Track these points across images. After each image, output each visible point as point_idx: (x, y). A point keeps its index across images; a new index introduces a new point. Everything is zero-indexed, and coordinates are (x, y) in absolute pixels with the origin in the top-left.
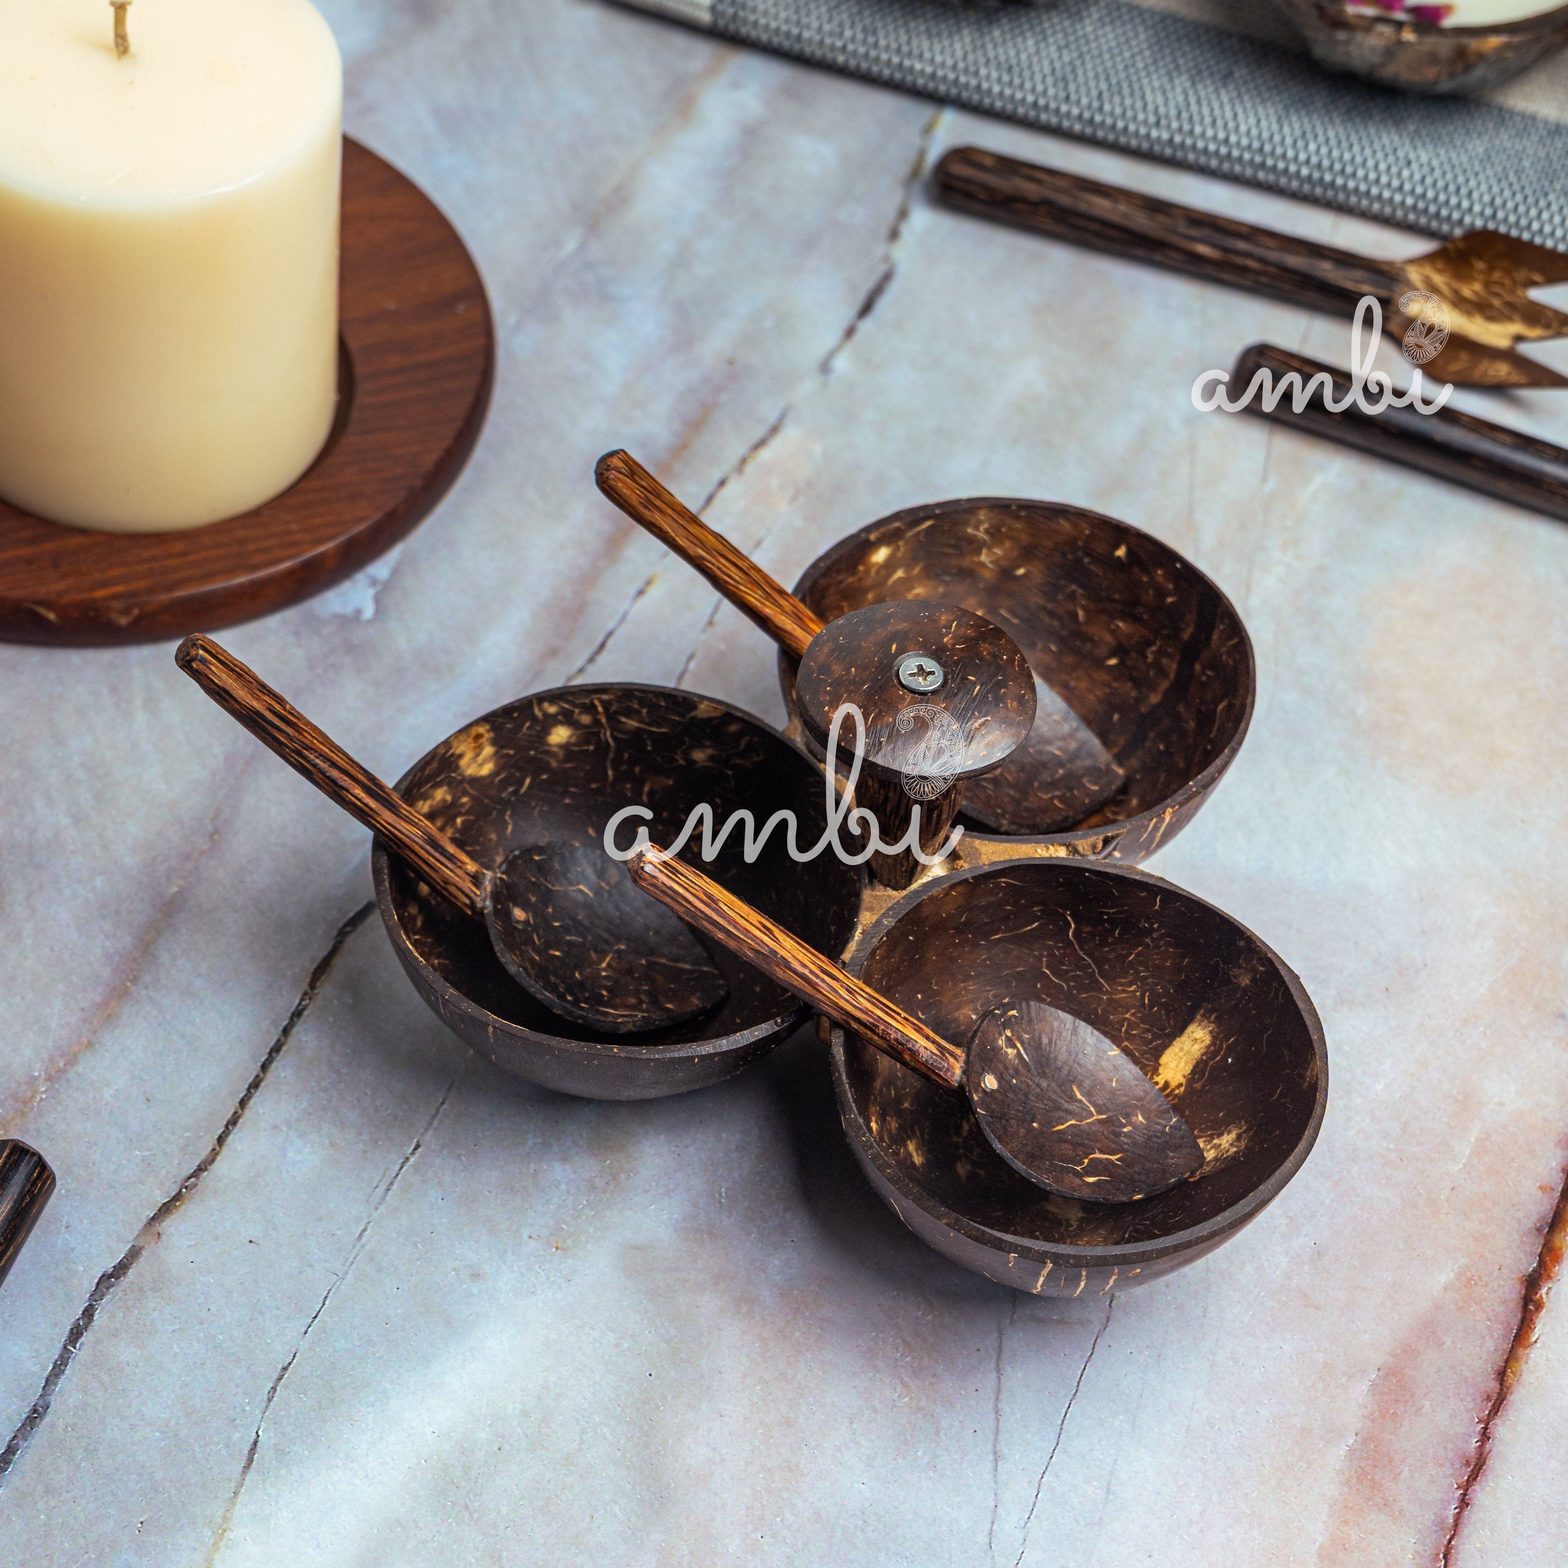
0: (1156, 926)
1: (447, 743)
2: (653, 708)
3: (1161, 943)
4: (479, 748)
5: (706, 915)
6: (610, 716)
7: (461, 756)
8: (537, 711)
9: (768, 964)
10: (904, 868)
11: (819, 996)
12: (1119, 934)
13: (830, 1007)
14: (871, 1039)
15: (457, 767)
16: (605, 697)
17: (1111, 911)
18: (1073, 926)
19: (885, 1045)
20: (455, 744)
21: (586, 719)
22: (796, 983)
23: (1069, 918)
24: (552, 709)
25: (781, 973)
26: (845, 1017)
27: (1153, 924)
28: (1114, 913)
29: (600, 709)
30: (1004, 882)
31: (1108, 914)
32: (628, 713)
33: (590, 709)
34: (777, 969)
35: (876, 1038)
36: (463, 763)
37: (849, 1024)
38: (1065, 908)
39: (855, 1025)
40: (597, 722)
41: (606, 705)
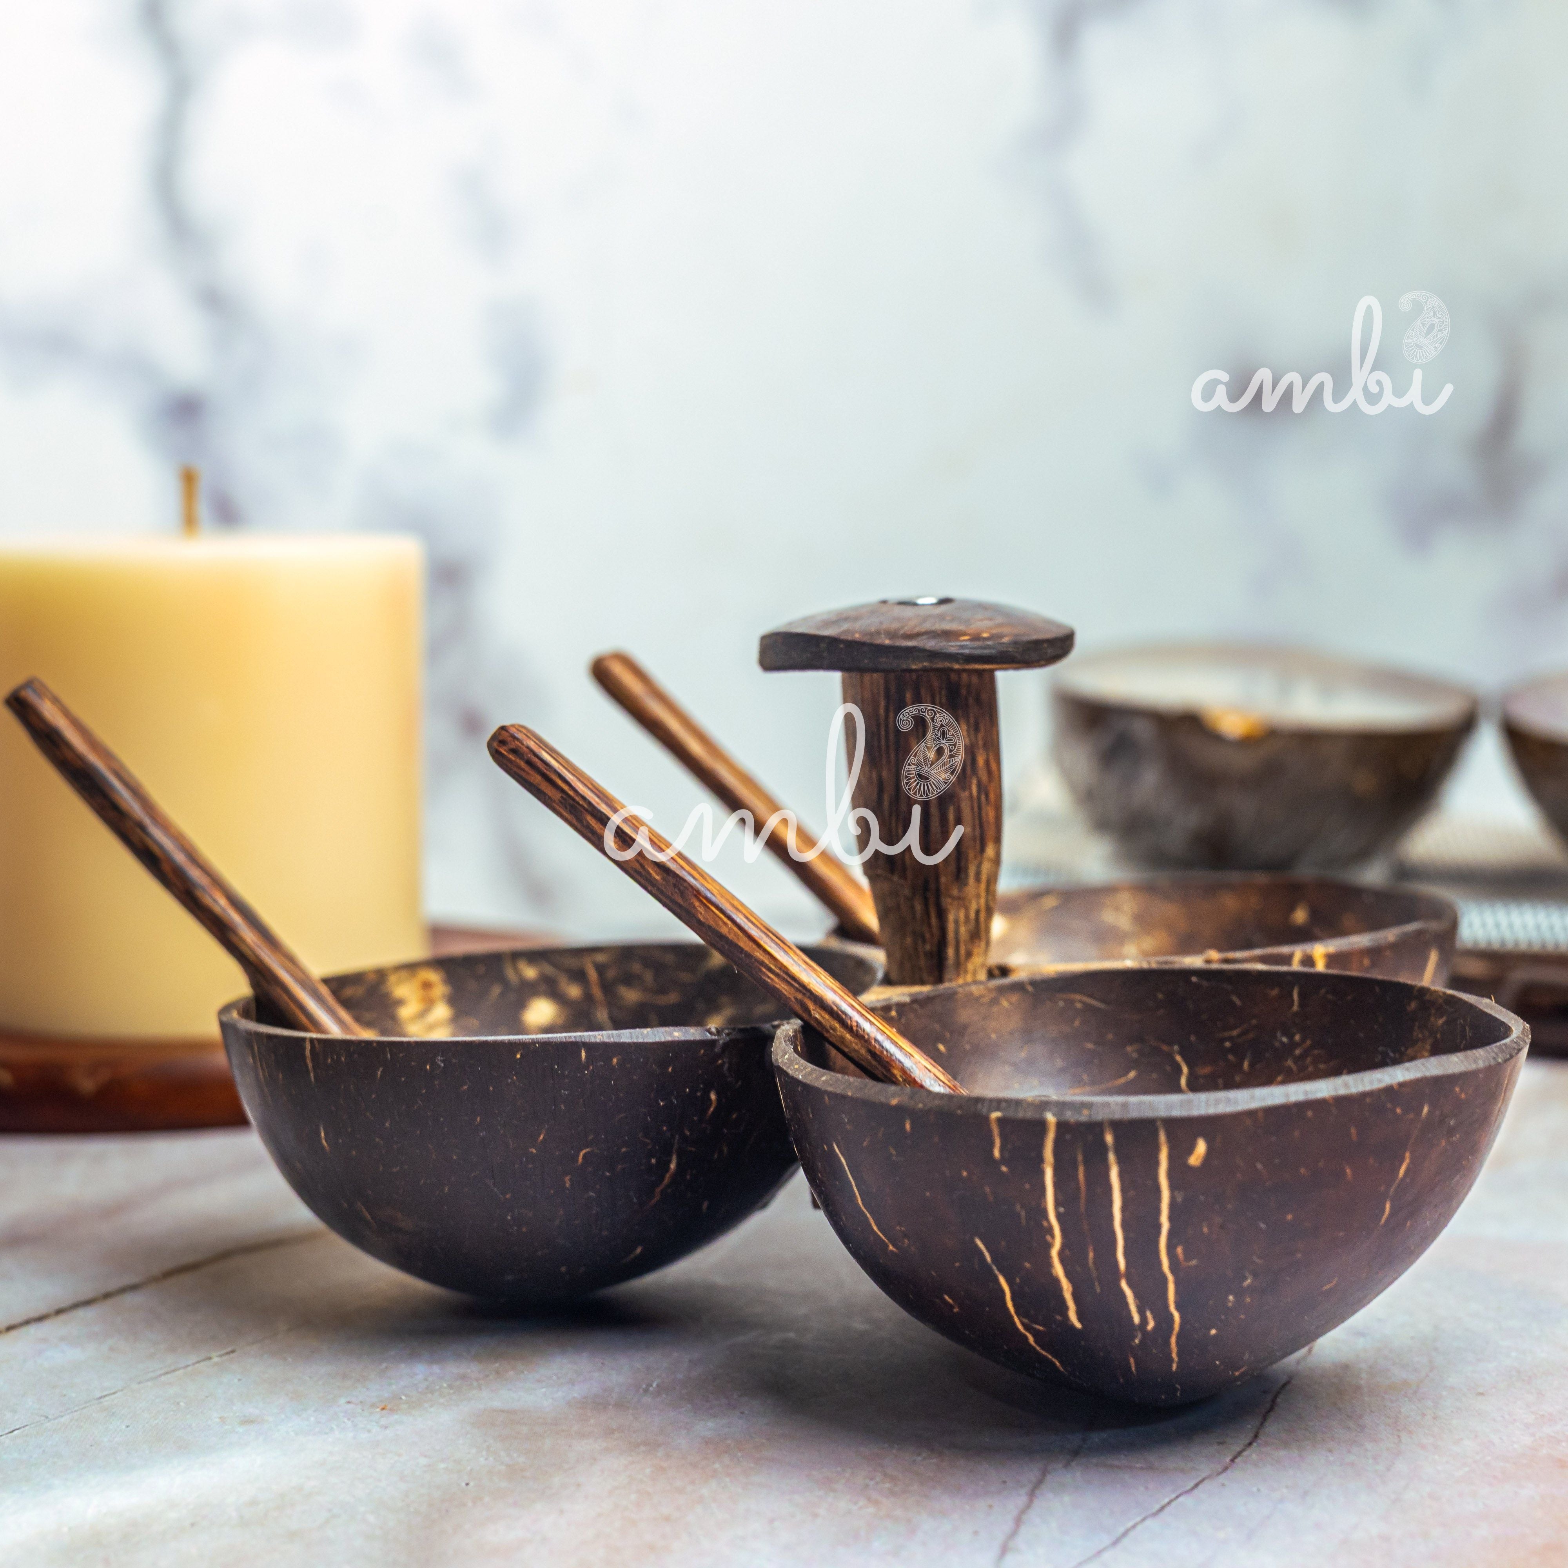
0: (1297, 1038)
1: (381, 975)
2: (658, 968)
3: (1309, 1060)
4: (428, 1004)
5: (590, 803)
6: (608, 988)
7: (400, 1002)
8: (510, 974)
9: (682, 894)
10: (928, 947)
11: (759, 954)
12: (1251, 1065)
13: (777, 975)
14: (842, 1039)
15: (394, 1018)
16: (601, 958)
17: (1235, 1033)
18: (1185, 1069)
19: (863, 1051)
20: (393, 979)
21: (574, 991)
22: (724, 930)
23: (1178, 1058)
24: (530, 973)
25: (701, 910)
26: (799, 996)
27: (1294, 1035)
28: (1239, 1036)
29: (592, 974)
30: (1081, 1002)
31: (1230, 1039)
32: (629, 980)
33: (579, 976)
34: (697, 904)
35: (848, 1036)
36: (405, 1012)
37: (807, 1010)
38: (1171, 1044)
39: (817, 1014)
40: (588, 997)
41: (601, 969)
